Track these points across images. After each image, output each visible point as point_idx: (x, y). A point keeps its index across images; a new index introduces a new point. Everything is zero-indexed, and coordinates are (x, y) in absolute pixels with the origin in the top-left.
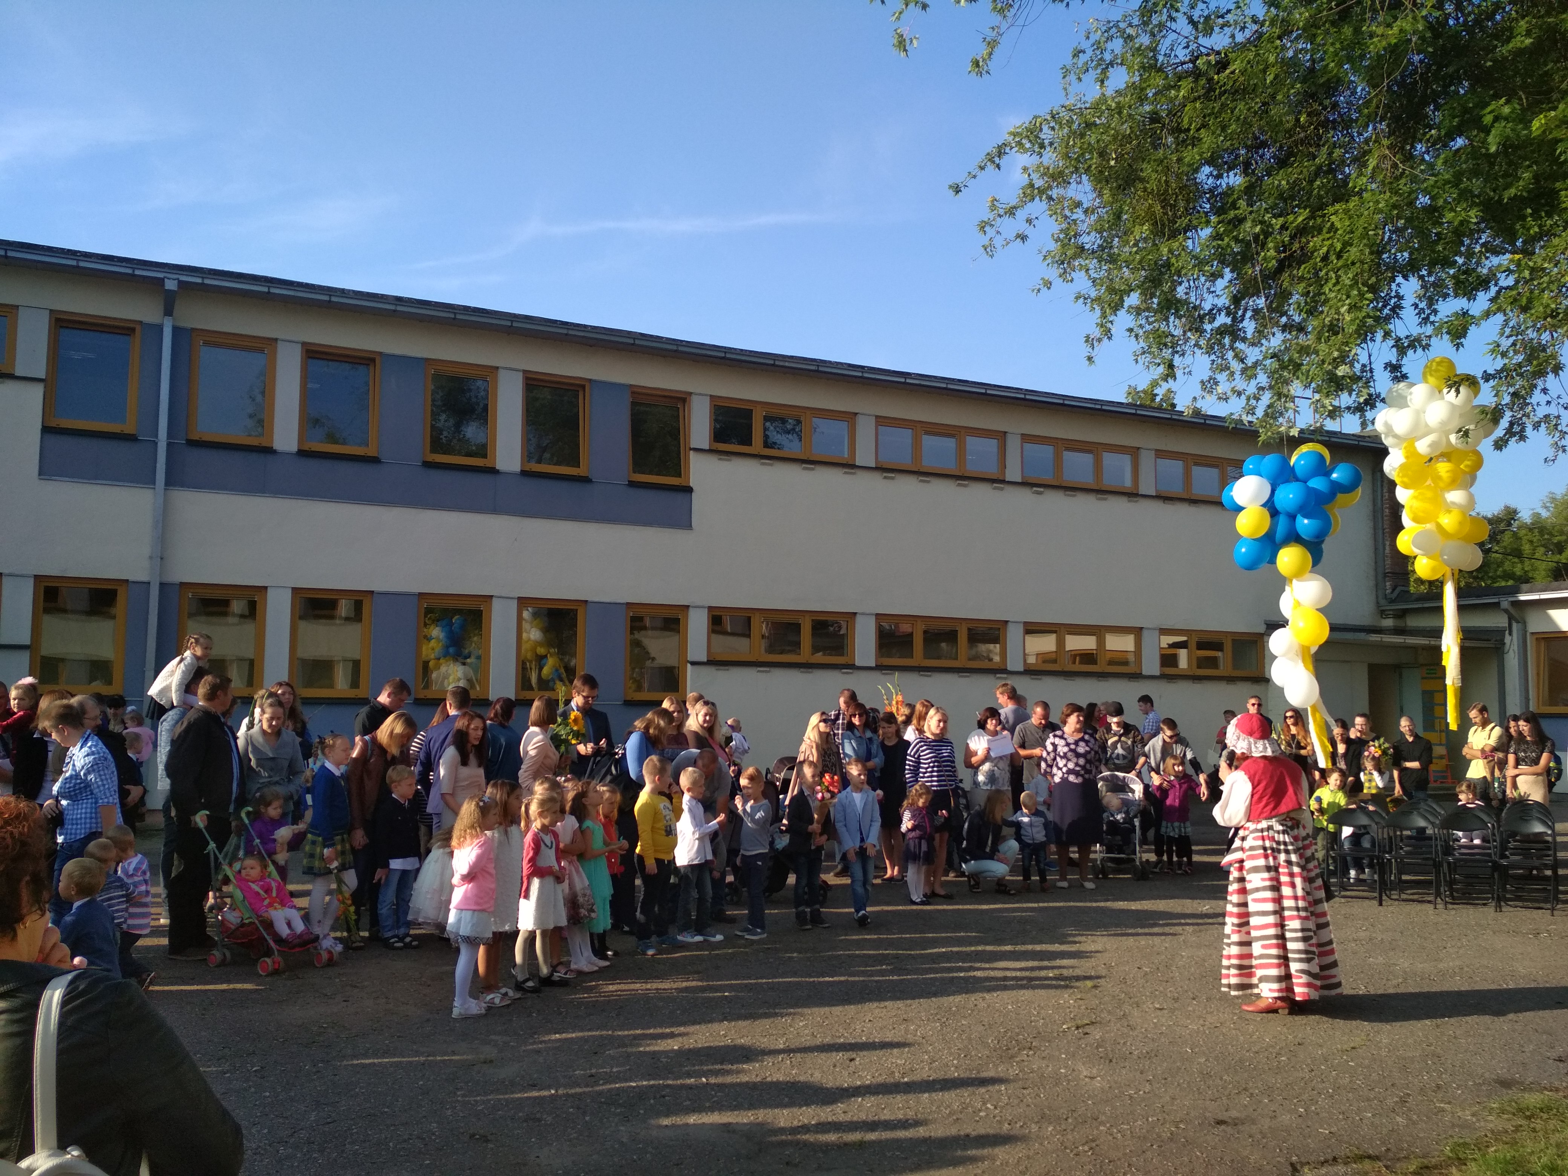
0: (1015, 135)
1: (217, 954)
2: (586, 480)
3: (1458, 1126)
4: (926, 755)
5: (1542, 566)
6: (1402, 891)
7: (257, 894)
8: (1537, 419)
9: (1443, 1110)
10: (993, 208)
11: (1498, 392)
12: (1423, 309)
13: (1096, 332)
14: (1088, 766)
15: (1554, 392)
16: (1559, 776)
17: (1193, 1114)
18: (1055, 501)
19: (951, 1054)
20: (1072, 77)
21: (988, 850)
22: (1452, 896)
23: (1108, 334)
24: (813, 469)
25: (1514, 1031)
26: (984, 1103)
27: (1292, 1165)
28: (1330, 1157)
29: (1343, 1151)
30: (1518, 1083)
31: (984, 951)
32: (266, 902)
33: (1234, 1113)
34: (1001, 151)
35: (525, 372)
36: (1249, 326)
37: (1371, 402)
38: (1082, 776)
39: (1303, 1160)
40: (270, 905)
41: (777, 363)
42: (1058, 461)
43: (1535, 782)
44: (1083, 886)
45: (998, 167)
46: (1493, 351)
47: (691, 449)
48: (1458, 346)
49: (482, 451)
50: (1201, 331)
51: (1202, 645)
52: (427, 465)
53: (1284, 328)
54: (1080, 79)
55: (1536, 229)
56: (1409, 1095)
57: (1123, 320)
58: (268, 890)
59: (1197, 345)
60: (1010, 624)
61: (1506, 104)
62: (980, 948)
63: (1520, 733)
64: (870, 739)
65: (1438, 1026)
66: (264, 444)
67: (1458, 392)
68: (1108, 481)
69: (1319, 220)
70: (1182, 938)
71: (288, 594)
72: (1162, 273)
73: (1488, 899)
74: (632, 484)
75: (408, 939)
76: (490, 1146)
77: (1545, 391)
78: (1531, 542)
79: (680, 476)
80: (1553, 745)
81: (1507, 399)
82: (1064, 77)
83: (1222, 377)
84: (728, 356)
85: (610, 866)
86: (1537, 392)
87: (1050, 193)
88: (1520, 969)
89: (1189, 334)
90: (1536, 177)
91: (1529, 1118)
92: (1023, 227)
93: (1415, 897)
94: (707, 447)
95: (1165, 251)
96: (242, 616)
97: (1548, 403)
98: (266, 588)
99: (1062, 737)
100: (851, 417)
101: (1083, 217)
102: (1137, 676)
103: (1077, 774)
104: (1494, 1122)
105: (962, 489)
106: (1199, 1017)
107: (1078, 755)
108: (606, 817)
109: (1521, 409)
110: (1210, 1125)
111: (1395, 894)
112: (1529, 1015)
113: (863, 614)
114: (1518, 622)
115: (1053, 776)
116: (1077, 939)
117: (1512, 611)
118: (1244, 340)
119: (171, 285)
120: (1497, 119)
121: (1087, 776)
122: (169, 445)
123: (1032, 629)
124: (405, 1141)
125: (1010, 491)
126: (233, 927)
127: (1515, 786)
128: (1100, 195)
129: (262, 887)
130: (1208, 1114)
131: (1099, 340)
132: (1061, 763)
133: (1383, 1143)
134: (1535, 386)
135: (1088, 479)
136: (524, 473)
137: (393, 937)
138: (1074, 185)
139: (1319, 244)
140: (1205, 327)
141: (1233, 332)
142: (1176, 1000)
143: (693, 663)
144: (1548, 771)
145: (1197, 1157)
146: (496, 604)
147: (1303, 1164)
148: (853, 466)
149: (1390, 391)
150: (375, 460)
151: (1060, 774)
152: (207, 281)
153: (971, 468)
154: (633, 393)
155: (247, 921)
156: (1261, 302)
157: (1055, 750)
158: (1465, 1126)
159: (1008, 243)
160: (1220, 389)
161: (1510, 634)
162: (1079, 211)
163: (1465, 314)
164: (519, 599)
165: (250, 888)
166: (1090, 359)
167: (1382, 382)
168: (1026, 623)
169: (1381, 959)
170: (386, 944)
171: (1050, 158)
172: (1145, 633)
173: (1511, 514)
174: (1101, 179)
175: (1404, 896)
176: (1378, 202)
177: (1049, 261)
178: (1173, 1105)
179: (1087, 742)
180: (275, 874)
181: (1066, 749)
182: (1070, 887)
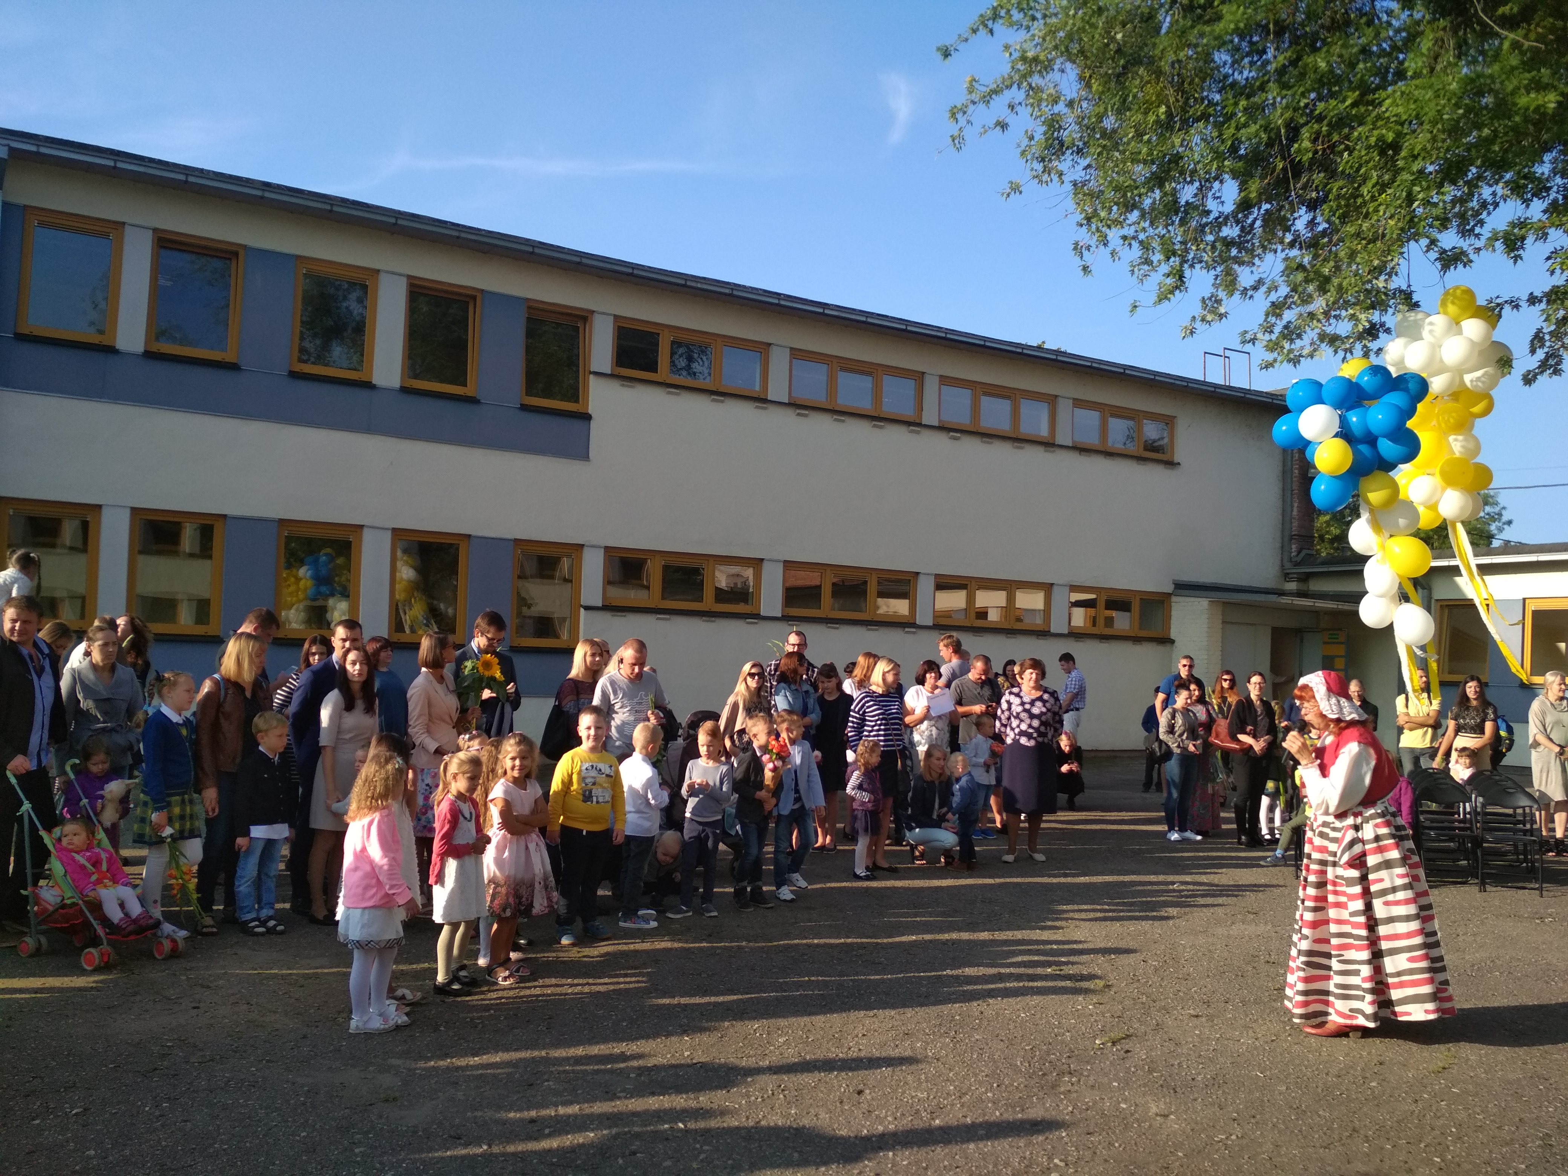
1: (30, 942)
2: (472, 401)
4: (873, 712)
7: (83, 867)
10: (970, 89)
14: (1043, 729)
18: (971, 447)
21: (934, 817)
24: (722, 402)
32: (94, 878)
35: (409, 277)
40: (99, 882)
41: (689, 283)
42: (976, 406)
44: (1032, 858)
47: (591, 373)
49: (359, 364)
51: (1108, 604)
52: (294, 375)
58: (96, 863)
60: (921, 577)
66: (106, 343)
68: (1026, 429)
71: (126, 516)
74: (524, 408)
75: (271, 923)
79: (577, 401)
84: (636, 272)
87: (1030, 80)
92: (1003, 114)
94: (609, 372)
96: (74, 549)
98: (100, 507)
99: (1018, 695)
100: (764, 348)
102: (1046, 634)
105: (877, 430)
107: (1032, 716)
113: (772, 561)
115: (1006, 736)
119: (1, 153)
121: (1040, 739)
123: (943, 583)
125: (926, 434)
126: (51, 908)
128: (1087, 85)
129: (88, 859)
135: (1005, 427)
136: (404, 390)
137: (253, 920)
138: (1056, 73)
143: (587, 608)
146: (367, 536)
148: (765, 401)
150: (233, 367)
151: (1012, 735)
152: (40, 150)
153: (887, 409)
154: (529, 308)
155: (68, 902)
159: (986, 131)
164: (394, 530)
165: (73, 859)
168: (939, 577)
172: (1055, 590)
174: (1086, 67)
177: (1028, 156)
179: (1044, 702)
180: (106, 843)
181: (1020, 709)
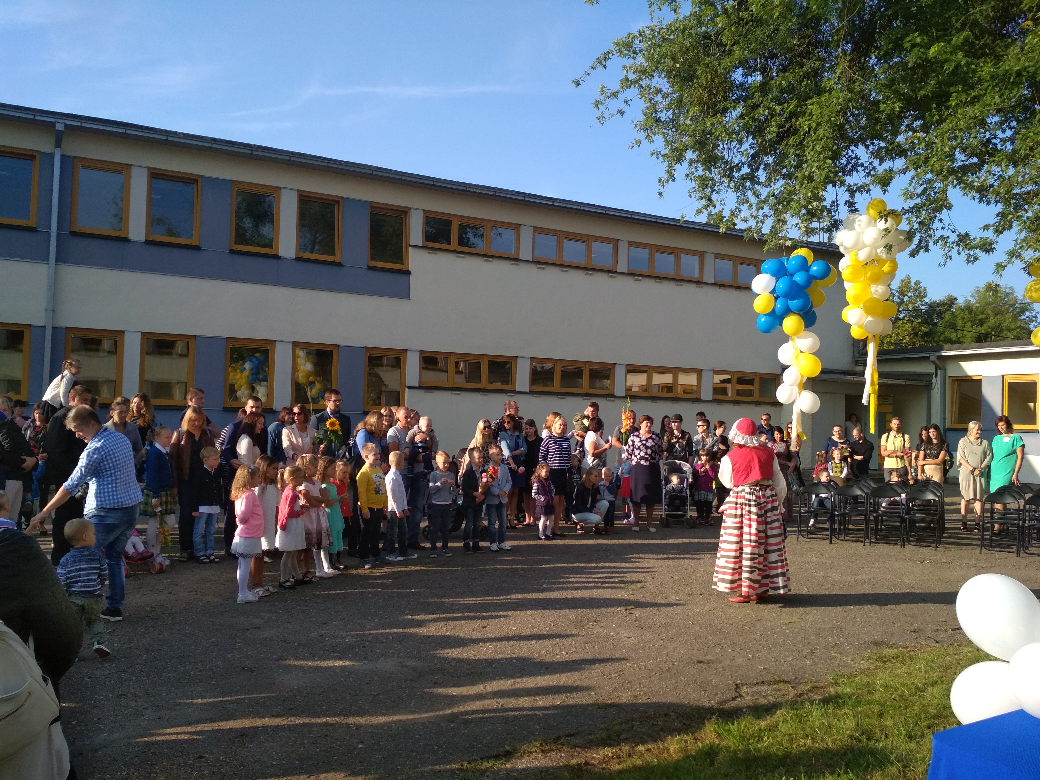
0: (617, 45)
2: (339, 264)
3: (842, 666)
4: (553, 447)
5: (970, 334)
6: (847, 535)
8: (936, 238)
9: (835, 657)
10: (602, 92)
11: (910, 221)
12: (867, 167)
13: (665, 176)
14: (653, 455)
15: (946, 222)
16: (951, 466)
17: (685, 657)
18: (649, 285)
19: (545, 624)
20: (655, 7)
21: (588, 506)
22: (876, 538)
23: (672, 177)
24: (491, 261)
25: (891, 615)
26: (560, 651)
27: (737, 685)
28: (760, 681)
29: (769, 678)
30: (885, 643)
31: (578, 567)
33: (709, 657)
34: (607, 56)
35: (299, 191)
36: (762, 175)
37: (836, 225)
38: (649, 461)
39: (744, 682)
41: (468, 189)
42: (652, 259)
43: (936, 469)
44: (648, 530)
45: (605, 67)
46: (904, 195)
47: (410, 245)
48: (885, 191)
49: (270, 244)
50: (731, 177)
51: (741, 381)
52: (233, 252)
53: (784, 177)
54: (660, 9)
55: (937, 117)
56: (817, 649)
57: (682, 169)
59: (729, 186)
60: (617, 366)
61: (918, 36)
62: (576, 565)
63: (929, 438)
64: (518, 436)
65: (845, 611)
66: (123, 236)
67: (886, 220)
68: (684, 274)
69: (804, 108)
70: (702, 561)
71: (138, 337)
72: (707, 139)
73: (897, 540)
74: (370, 268)
75: (212, 557)
76: (254, 674)
77: (941, 220)
78: (963, 319)
79: (402, 263)
80: (948, 446)
81: (916, 226)
82: (650, 7)
83: (744, 208)
84: (435, 183)
85: (343, 511)
86: (937, 221)
87: (641, 83)
88: (906, 581)
89: (724, 179)
90: (938, 83)
91: (885, 662)
92: (622, 106)
93: (854, 539)
94: (421, 245)
95: (709, 124)
96: (109, 352)
97: (943, 228)
98: (123, 332)
99: (638, 436)
100: (517, 227)
101: (661, 100)
102: (698, 400)
103: (646, 460)
104: (864, 664)
105: (588, 276)
106: (701, 605)
107: (647, 448)
108: (340, 481)
109: (927, 231)
110: (693, 663)
111: (841, 537)
112: (904, 606)
113: (522, 357)
114: (941, 369)
115: (632, 460)
116: (637, 560)
117: (937, 362)
118: (759, 183)
119: (60, 127)
120: (914, 46)
121: (652, 461)
122: (58, 235)
123: (632, 370)
124: (201, 671)
125: (620, 278)
127: (923, 471)
128: (673, 86)
130: (693, 658)
131: (668, 181)
132: (637, 452)
133: (794, 674)
134: (935, 217)
135: (671, 272)
136: (298, 259)
137: (203, 556)
138: (656, 78)
139: (803, 123)
140: (734, 174)
141: (752, 177)
142: (690, 595)
143: (409, 388)
144: (944, 462)
145: (681, 680)
146: (278, 346)
147: (743, 685)
148: (518, 260)
149: (848, 218)
150: (197, 248)
151: (635, 459)
152: (84, 125)
153: (595, 263)
154: (372, 207)
156: (770, 160)
157: (633, 444)
158: (846, 666)
159: (612, 116)
160: (742, 215)
161: (936, 377)
162: (659, 95)
163: (891, 170)
164: (294, 343)
166: (660, 194)
167: (843, 213)
168: (627, 365)
169: (822, 574)
170: (198, 560)
171: (641, 60)
172: (704, 374)
173: (952, 300)
174: (671, 75)
175: (847, 538)
176: (839, 98)
177: (638, 128)
178: (674, 652)
179: (653, 440)
181: (640, 444)
182: (640, 530)
